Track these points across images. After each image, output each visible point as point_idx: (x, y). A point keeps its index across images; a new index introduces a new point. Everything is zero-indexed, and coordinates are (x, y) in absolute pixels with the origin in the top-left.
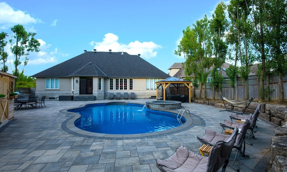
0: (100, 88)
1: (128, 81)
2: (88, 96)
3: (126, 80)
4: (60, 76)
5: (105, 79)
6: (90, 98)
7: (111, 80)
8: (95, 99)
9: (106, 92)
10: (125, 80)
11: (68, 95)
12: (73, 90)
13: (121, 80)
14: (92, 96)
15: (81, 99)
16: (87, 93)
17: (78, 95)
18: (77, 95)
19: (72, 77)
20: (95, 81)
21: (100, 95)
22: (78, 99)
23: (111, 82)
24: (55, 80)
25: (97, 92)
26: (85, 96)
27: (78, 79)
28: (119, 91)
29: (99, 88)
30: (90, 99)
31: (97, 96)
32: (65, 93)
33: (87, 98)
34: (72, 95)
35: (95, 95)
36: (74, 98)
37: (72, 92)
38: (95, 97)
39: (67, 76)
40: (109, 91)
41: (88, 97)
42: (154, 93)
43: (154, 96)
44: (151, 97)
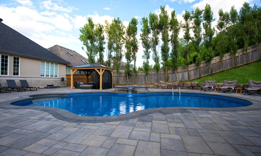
42: (51, 81)
43: (51, 85)
44: (46, 86)
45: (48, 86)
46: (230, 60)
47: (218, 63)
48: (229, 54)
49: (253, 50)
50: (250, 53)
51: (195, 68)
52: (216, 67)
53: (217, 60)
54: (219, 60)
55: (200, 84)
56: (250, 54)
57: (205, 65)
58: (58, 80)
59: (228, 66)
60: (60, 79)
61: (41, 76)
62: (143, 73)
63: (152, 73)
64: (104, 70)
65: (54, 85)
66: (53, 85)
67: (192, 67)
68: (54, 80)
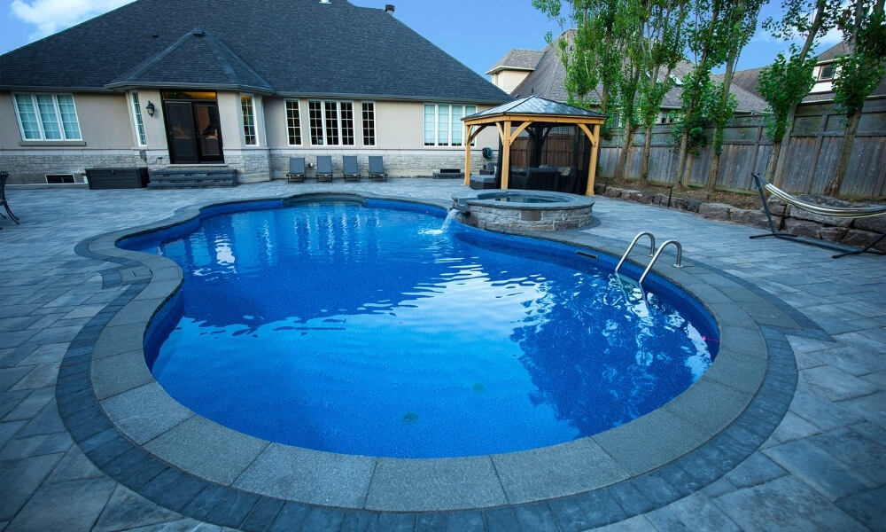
0: (250, 139)
1: (357, 111)
2: (207, 169)
3: (350, 107)
4: (73, 84)
5: (269, 100)
6: (217, 176)
7: (289, 105)
8: (234, 179)
9: (274, 152)
10: (343, 106)
11: (126, 166)
12: (141, 146)
13: (331, 107)
14: (223, 169)
15: (180, 181)
16: (201, 159)
17: (166, 164)
18: (162, 167)
19: (128, 91)
20: (229, 110)
21: (255, 165)
22: (168, 181)
23: (289, 114)
24: (55, 102)
25: (240, 153)
26: (193, 169)
27: (156, 100)
28: (324, 149)
29: (247, 138)
30: (216, 180)
31: (243, 170)
32: (109, 156)
33: (204, 175)
34: (140, 164)
35: (232, 167)
36: (151, 177)
37: (138, 153)
38: (235, 172)
39: (106, 87)
40: (287, 150)
41: (209, 173)
42: (452, 159)
43: (452, 168)
44: (439, 171)
45: (442, 171)
58: (473, 156)
60: (480, 153)
61: (426, 144)
65: (462, 171)
68: (460, 156)
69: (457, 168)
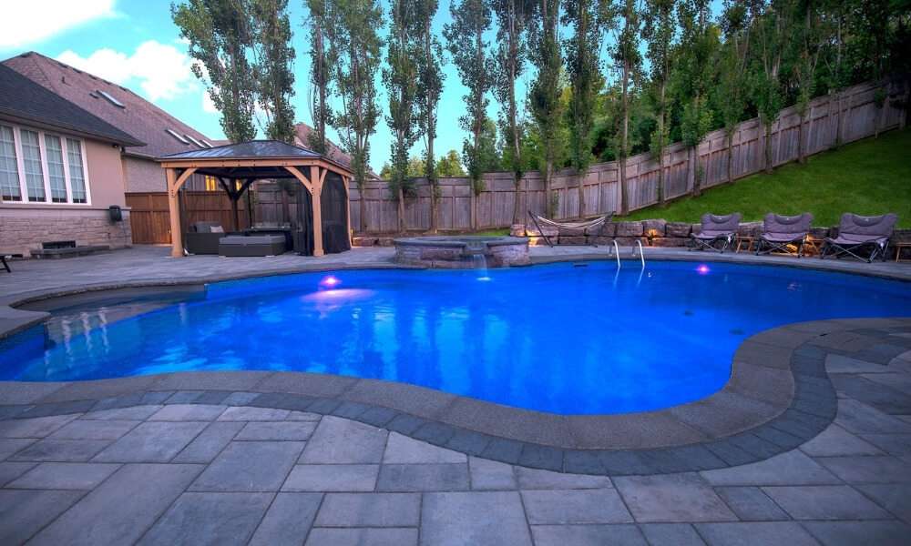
42: (60, 225)
43: (61, 240)
44: (41, 247)
45: (46, 245)
46: (752, 144)
47: (716, 154)
48: (751, 122)
49: (820, 115)
50: (811, 123)
51: (642, 172)
52: (710, 168)
53: (714, 142)
54: (718, 145)
55: (676, 225)
56: (810, 127)
57: (676, 160)
58: (92, 219)
59: (743, 165)
60: (102, 214)
61: (6, 198)
62: (460, 187)
63: (493, 185)
64: (325, 172)
65: (78, 243)
66: (72, 244)
67: (634, 165)
68: (72, 219)
69: (71, 240)
